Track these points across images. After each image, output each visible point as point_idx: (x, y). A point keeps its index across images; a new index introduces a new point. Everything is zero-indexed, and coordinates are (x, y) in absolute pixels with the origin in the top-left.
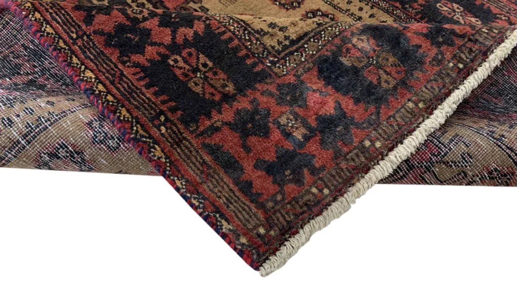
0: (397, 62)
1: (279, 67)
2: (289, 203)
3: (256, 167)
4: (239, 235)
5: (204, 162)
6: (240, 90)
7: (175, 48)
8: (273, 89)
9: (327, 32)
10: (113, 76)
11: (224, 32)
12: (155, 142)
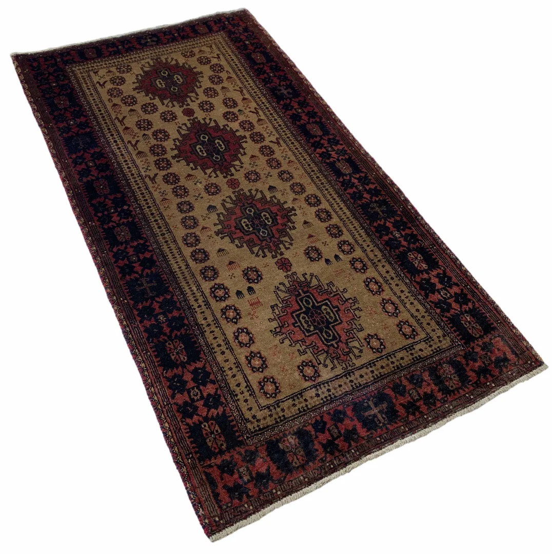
0: (304, 455)
1: (249, 441)
2: (233, 509)
3: (224, 487)
4: (206, 518)
5: (202, 479)
6: (228, 449)
7: (206, 419)
8: (243, 451)
10: (176, 428)
11: (231, 416)
12: (185, 465)
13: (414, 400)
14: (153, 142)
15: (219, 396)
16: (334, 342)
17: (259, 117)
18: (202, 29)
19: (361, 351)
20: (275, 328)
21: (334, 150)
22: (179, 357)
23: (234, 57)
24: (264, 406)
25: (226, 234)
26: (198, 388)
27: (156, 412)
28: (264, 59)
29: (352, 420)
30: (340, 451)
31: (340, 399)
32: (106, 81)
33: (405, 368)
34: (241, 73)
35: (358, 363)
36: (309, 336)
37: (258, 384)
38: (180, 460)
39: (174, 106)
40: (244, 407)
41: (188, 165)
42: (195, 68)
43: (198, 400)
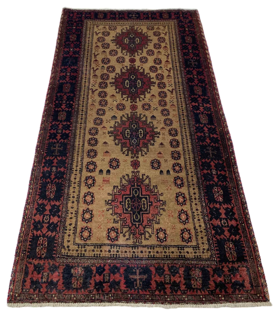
0: (82, 283)
1: (58, 259)
2: (28, 294)
3: (30, 278)
4: (12, 291)
5: (23, 268)
6: (45, 258)
7: (44, 236)
8: (51, 263)
11: (57, 240)
12: (19, 256)
13: (165, 282)
14: (105, 71)
15: (58, 226)
16: (137, 223)
17: (170, 74)
18: (165, 16)
19: (150, 236)
20: (109, 200)
21: (203, 106)
22: (50, 194)
23: (174, 36)
24: (77, 243)
25: (113, 135)
26: (50, 216)
28: (191, 41)
29: (121, 276)
30: (103, 291)
31: (121, 259)
32: (100, 32)
33: (171, 260)
34: (174, 46)
35: (145, 243)
36: (125, 213)
37: (81, 229)
38: (19, 252)
39: (127, 55)
40: (66, 238)
41: (116, 89)
42: (150, 37)
43: (46, 223)
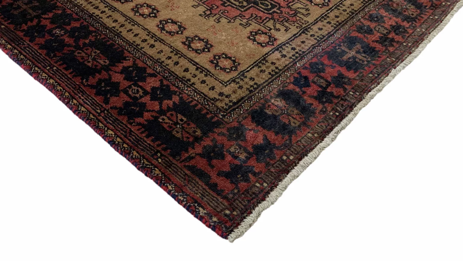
0: (299, 113)
1: (227, 118)
2: (243, 194)
3: (218, 175)
4: (212, 216)
5: (186, 174)
6: (205, 134)
7: (162, 112)
8: (224, 131)
9: (256, 97)
10: (125, 132)
11: (192, 101)
12: (155, 167)
13: (385, 35)
15: (168, 86)
16: (275, 9)
19: (307, 10)
20: (204, 12)
22: (97, 62)
24: (228, 81)
26: (136, 85)
27: (89, 124)
29: (333, 67)
30: (337, 97)
31: (309, 52)
33: (360, 12)
35: (310, 19)
36: (245, 11)
37: (210, 64)
38: (147, 163)
40: (204, 89)
43: (141, 97)
